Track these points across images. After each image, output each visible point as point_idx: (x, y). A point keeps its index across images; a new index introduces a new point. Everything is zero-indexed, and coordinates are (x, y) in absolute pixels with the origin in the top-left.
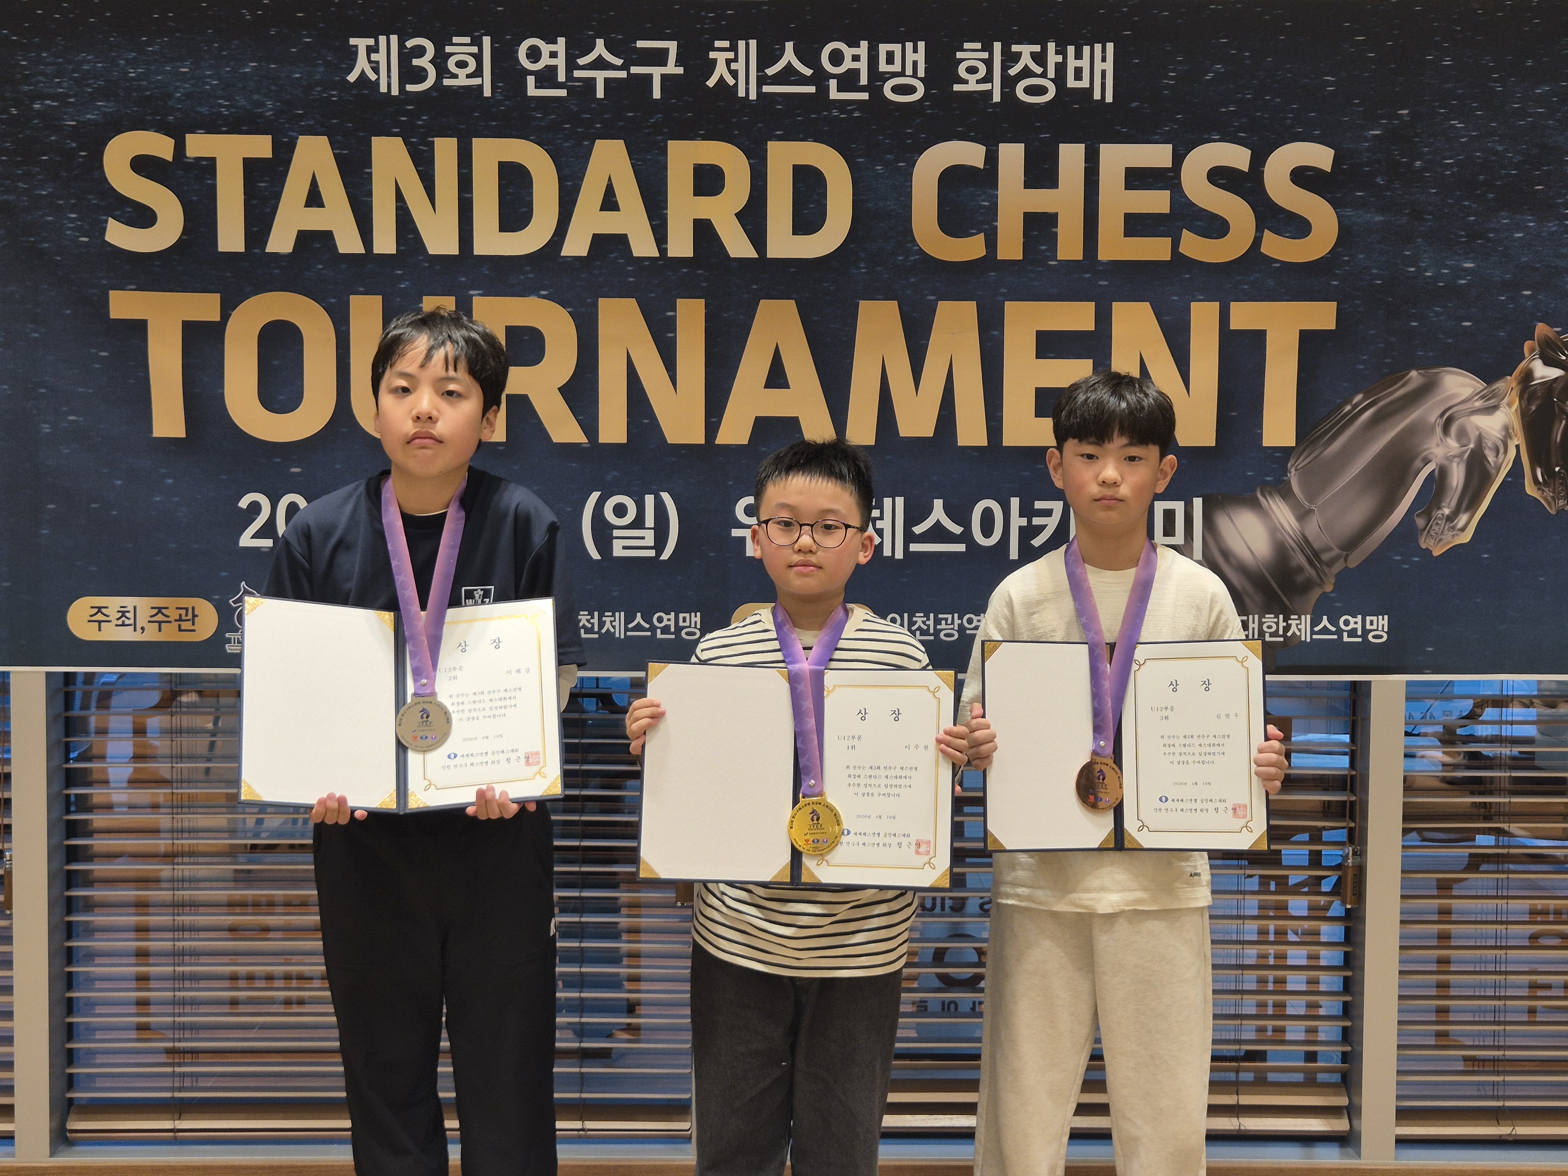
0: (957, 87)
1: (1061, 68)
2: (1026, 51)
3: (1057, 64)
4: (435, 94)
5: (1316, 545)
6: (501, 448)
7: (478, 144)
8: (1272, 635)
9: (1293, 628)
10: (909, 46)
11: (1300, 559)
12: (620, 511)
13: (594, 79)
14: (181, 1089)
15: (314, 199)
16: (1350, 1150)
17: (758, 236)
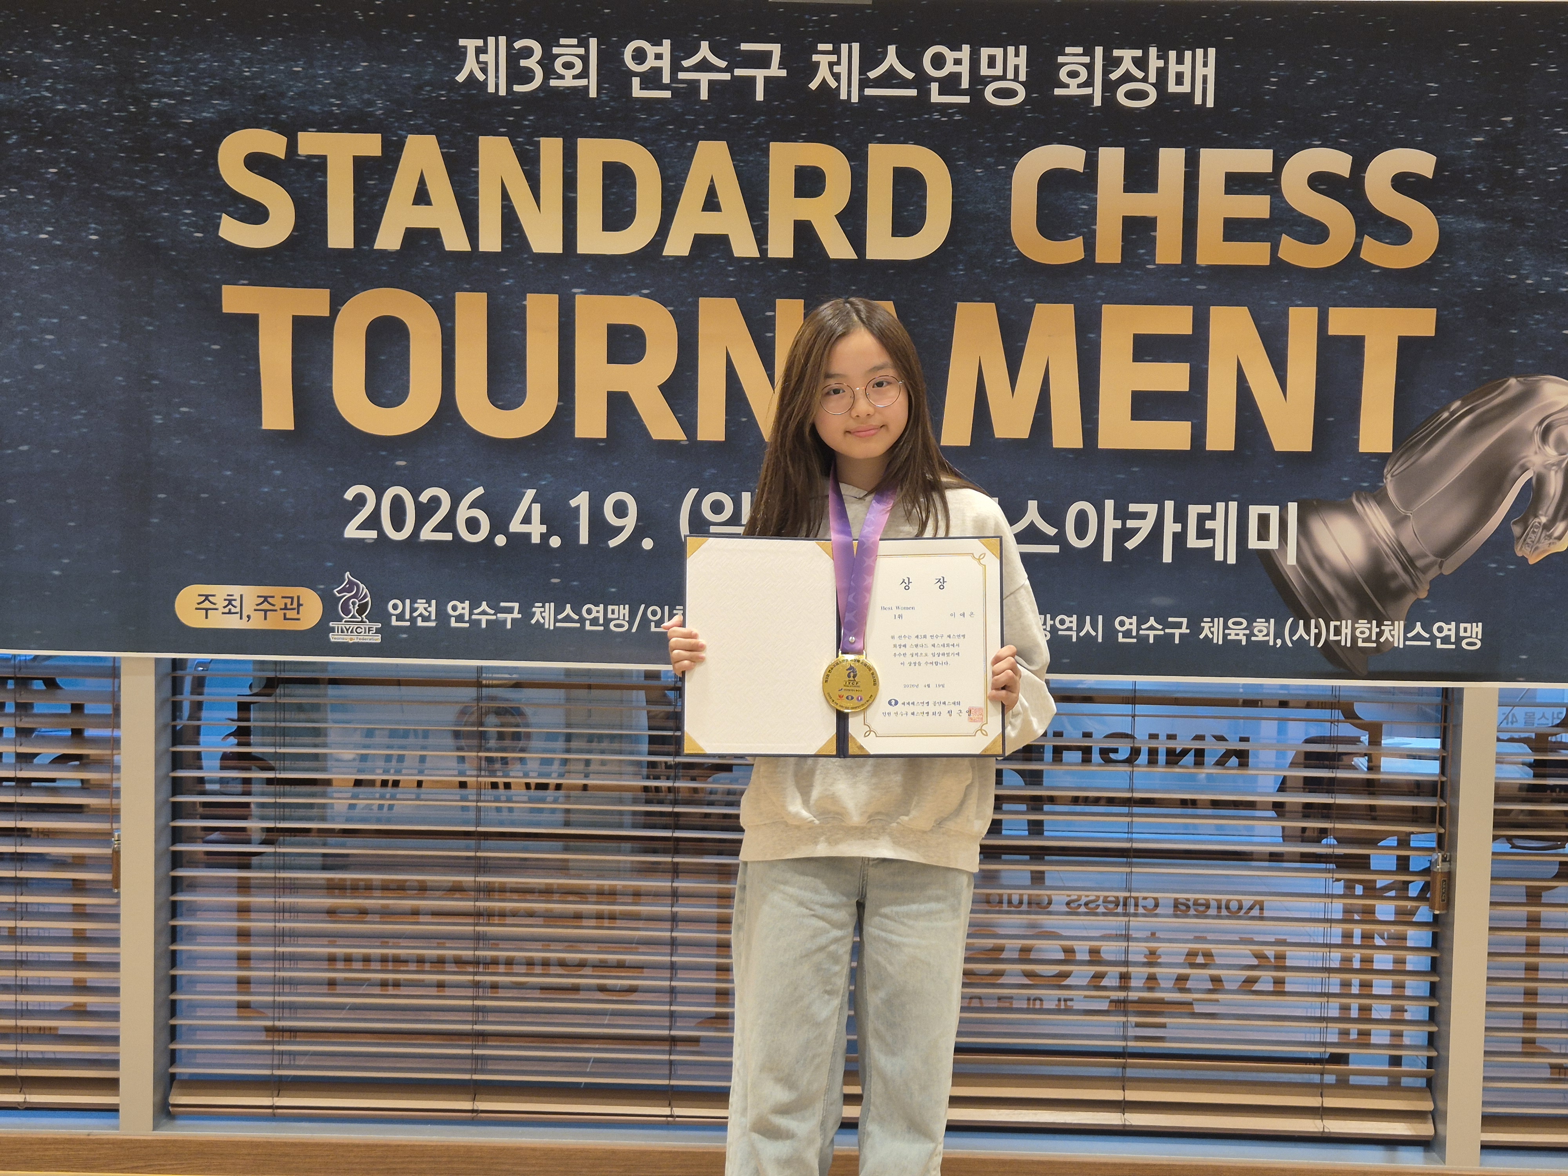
0: (1058, 92)
1: (1162, 73)
2: (1127, 55)
3: (1158, 69)
4: (542, 95)
5: (1411, 552)
6: (601, 444)
7: (583, 144)
8: (1364, 640)
9: (1386, 635)
10: (1011, 50)
11: (1394, 565)
12: (717, 507)
13: (698, 81)
14: (279, 1067)
15: (422, 197)
16: (1434, 1155)
17: (857, 238)
